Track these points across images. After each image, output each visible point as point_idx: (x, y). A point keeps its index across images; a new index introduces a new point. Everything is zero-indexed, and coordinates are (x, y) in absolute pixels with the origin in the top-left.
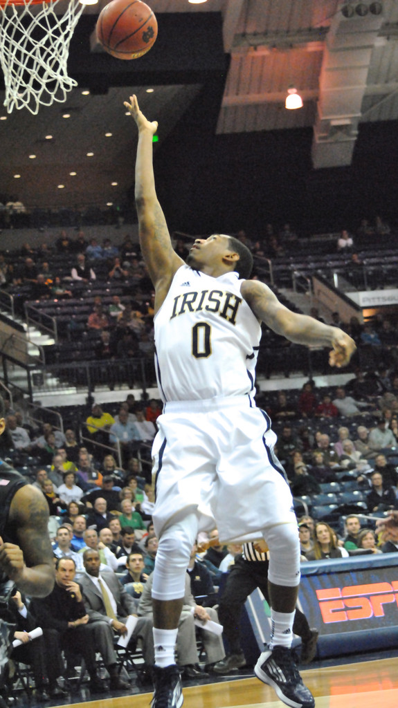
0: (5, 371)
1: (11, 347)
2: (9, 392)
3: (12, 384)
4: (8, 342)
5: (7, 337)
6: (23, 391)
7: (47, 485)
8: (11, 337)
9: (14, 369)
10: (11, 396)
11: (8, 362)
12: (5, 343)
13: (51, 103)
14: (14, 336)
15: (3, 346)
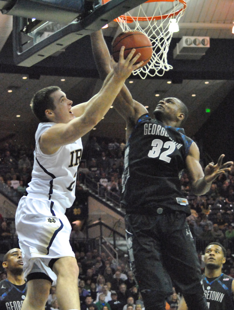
0: (114, 241)
1: (119, 227)
2: (117, 253)
3: (118, 248)
4: (117, 224)
5: (116, 221)
6: (124, 253)
7: (138, 307)
8: (119, 220)
9: (119, 240)
10: (117, 255)
11: (116, 235)
12: (116, 224)
13: (154, 75)
14: (121, 220)
15: (114, 226)
